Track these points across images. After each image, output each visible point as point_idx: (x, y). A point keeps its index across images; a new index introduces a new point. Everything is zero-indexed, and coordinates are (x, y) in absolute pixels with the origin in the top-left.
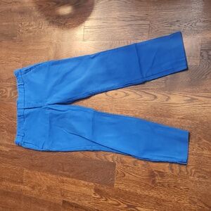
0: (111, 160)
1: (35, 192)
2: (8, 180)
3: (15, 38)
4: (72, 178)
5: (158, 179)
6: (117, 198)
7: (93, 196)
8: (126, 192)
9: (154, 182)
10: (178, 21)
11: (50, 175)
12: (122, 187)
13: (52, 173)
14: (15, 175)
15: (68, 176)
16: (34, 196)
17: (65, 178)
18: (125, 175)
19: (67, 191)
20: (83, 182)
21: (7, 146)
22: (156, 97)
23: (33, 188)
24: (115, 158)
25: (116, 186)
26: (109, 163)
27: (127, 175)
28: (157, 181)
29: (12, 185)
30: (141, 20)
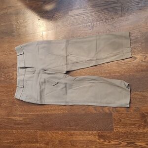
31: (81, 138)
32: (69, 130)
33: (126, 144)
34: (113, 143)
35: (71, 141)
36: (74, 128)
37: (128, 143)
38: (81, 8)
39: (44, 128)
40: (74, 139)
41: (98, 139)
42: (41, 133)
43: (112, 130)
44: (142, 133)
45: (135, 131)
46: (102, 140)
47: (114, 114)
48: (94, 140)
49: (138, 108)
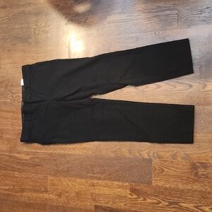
0: (146, 157)
1: (62, 199)
2: (30, 190)
3: (30, 40)
4: (104, 179)
5: (201, 171)
6: (156, 196)
7: (130, 196)
8: (166, 189)
9: (196, 174)
10: (208, 8)
11: (78, 180)
12: (161, 183)
13: (81, 177)
14: (38, 184)
15: (99, 179)
16: (61, 204)
17: (95, 181)
18: (163, 171)
19: (99, 195)
20: (117, 183)
21: (27, 153)
22: (191, 86)
23: (60, 195)
24: (151, 154)
25: (154, 183)
26: (144, 160)
27: (166, 170)
28: (200, 173)
29: (35, 195)
30: (169, 10)
31: (106, 191)
32: (91, 178)
33: (167, 204)
34: (149, 201)
35: (92, 194)
36: (98, 175)
37: (170, 203)
38: (124, 13)
39: (57, 173)
40: (97, 191)
41: (130, 194)
42: (52, 180)
43: (149, 183)
44: (190, 190)
45: (180, 186)
46: (135, 196)
47: (155, 161)
48: (123, 195)
49: (187, 155)
